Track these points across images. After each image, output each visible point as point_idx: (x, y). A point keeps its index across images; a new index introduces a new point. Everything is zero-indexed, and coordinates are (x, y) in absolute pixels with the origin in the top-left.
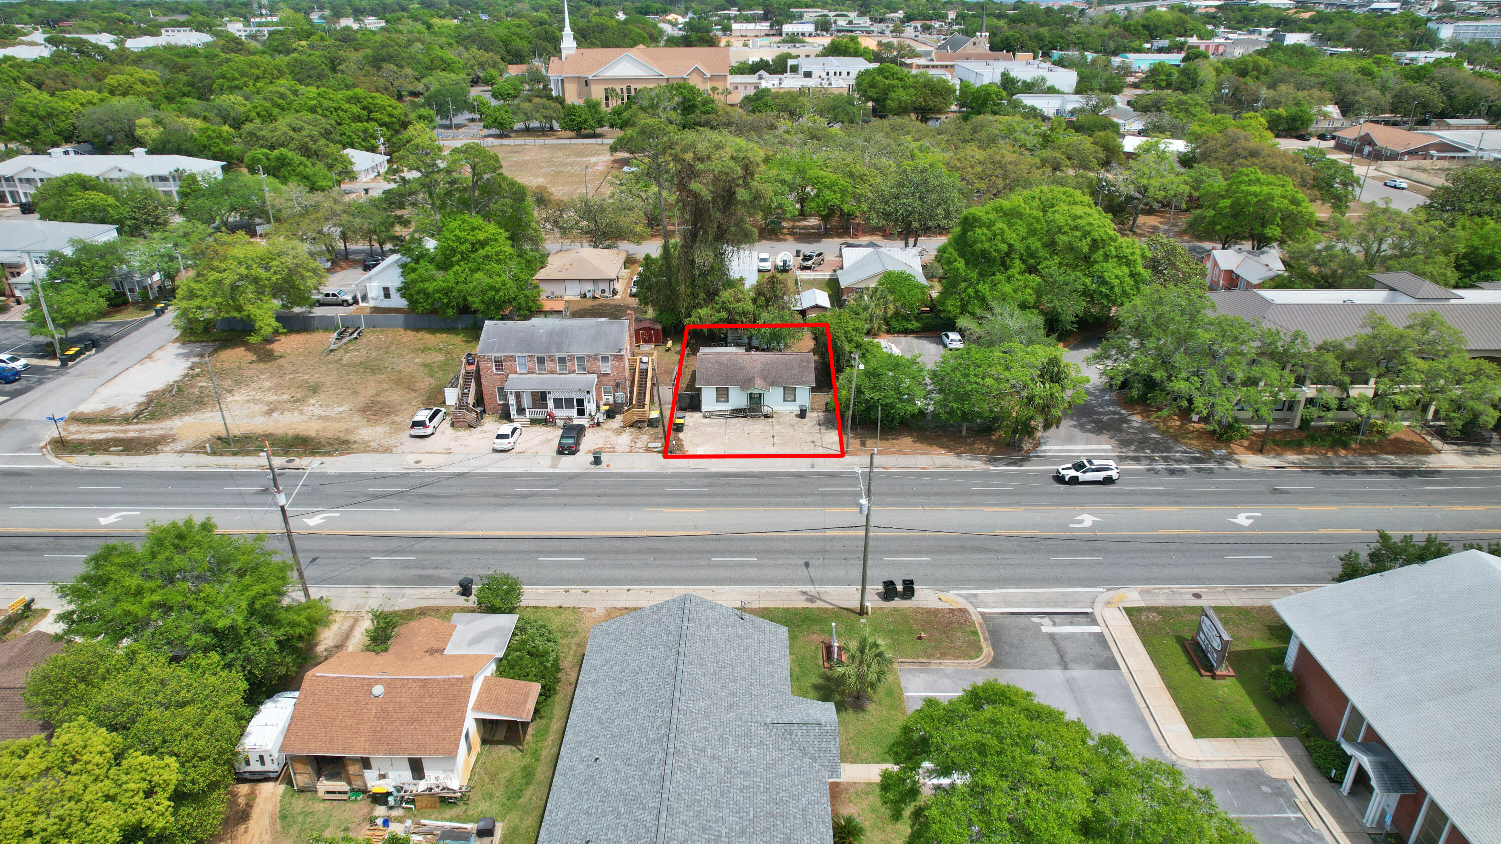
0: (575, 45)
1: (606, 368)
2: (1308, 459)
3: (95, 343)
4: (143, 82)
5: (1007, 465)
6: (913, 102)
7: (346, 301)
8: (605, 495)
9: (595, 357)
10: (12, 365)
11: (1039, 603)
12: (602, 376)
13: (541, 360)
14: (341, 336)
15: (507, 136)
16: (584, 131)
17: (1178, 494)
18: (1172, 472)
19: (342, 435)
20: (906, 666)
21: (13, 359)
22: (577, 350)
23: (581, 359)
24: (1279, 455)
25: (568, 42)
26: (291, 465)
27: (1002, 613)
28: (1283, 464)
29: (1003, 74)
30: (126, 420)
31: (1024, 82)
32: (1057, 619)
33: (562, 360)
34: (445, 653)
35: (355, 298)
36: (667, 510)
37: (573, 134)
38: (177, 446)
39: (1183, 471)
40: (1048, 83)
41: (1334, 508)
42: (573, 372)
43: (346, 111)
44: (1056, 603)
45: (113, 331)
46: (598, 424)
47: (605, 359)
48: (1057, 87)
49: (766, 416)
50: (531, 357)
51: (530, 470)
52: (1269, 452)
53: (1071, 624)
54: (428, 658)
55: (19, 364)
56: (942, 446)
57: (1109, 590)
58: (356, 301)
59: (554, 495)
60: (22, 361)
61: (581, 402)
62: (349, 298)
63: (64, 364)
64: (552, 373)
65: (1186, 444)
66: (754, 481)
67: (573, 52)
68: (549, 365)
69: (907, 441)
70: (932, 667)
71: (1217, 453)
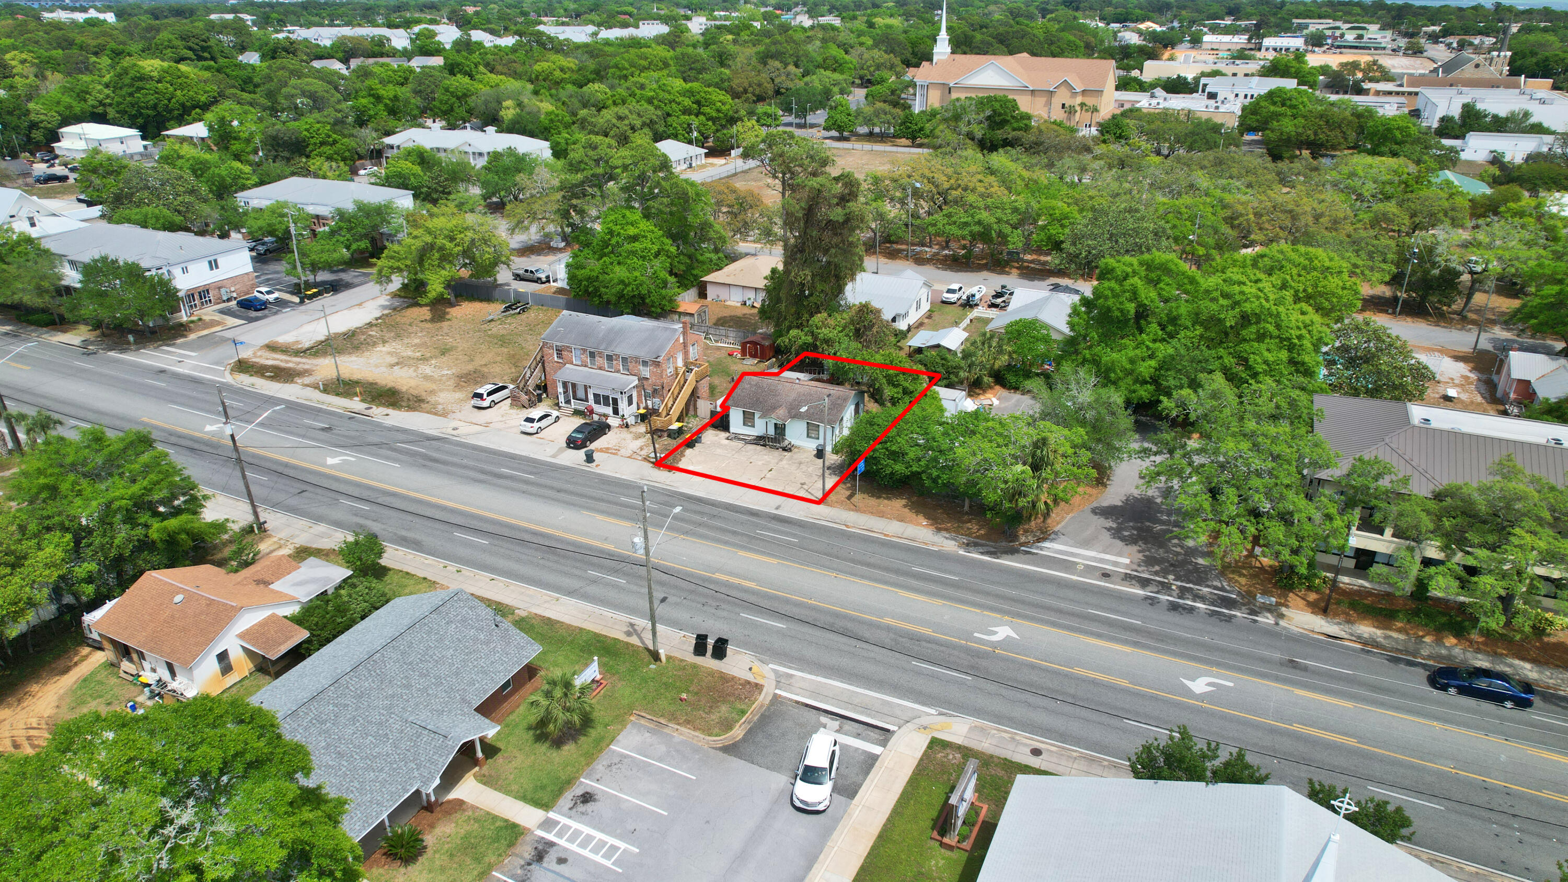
0: (949, 50)
1: (646, 372)
2: (1387, 637)
3: (335, 287)
4: (562, 70)
5: (982, 553)
6: (1298, 134)
7: (540, 279)
8: (565, 491)
9: (636, 360)
10: (267, 297)
11: (848, 704)
12: (642, 379)
13: (592, 355)
14: (507, 309)
15: (846, 139)
16: (918, 141)
17: (1149, 634)
18: (1174, 607)
19: (424, 394)
20: (643, 721)
21: (268, 293)
22: (622, 350)
23: (625, 360)
24: (1349, 622)
25: (942, 48)
26: (366, 412)
27: (797, 702)
28: (1342, 634)
29: (1465, 106)
30: (299, 352)
31: (1495, 117)
32: (848, 725)
33: (610, 358)
34: (271, 586)
35: (548, 277)
36: (600, 517)
37: (908, 142)
38: (307, 380)
39: (1191, 610)
40: (1533, 120)
41: (1348, 705)
42: (618, 371)
43: (679, 104)
44: (866, 709)
45: (356, 281)
46: (627, 426)
47: (645, 363)
48: (1545, 125)
49: (784, 449)
50: (585, 350)
51: (532, 456)
52: (1336, 615)
53: (858, 736)
54: (253, 587)
55: (271, 297)
56: (927, 517)
57: (941, 714)
58: (548, 281)
59: (527, 482)
60: (276, 295)
61: (615, 401)
62: (543, 276)
63: (302, 302)
64: (600, 368)
65: (1230, 580)
66: (707, 509)
67: (945, 57)
68: (599, 361)
69: (898, 504)
70: (666, 730)
71: (1260, 599)
